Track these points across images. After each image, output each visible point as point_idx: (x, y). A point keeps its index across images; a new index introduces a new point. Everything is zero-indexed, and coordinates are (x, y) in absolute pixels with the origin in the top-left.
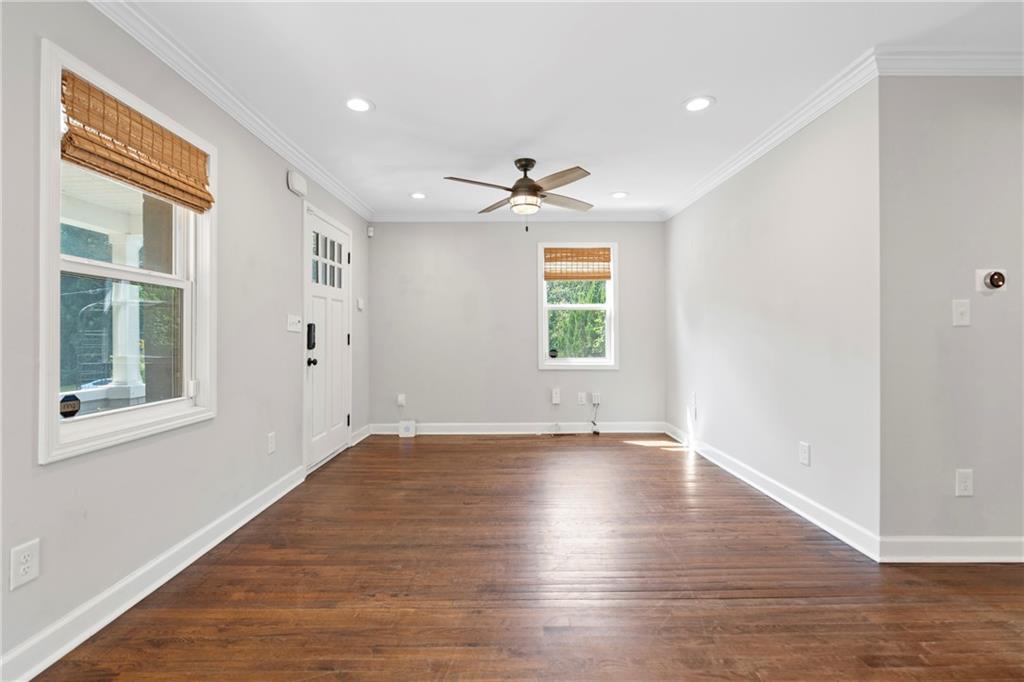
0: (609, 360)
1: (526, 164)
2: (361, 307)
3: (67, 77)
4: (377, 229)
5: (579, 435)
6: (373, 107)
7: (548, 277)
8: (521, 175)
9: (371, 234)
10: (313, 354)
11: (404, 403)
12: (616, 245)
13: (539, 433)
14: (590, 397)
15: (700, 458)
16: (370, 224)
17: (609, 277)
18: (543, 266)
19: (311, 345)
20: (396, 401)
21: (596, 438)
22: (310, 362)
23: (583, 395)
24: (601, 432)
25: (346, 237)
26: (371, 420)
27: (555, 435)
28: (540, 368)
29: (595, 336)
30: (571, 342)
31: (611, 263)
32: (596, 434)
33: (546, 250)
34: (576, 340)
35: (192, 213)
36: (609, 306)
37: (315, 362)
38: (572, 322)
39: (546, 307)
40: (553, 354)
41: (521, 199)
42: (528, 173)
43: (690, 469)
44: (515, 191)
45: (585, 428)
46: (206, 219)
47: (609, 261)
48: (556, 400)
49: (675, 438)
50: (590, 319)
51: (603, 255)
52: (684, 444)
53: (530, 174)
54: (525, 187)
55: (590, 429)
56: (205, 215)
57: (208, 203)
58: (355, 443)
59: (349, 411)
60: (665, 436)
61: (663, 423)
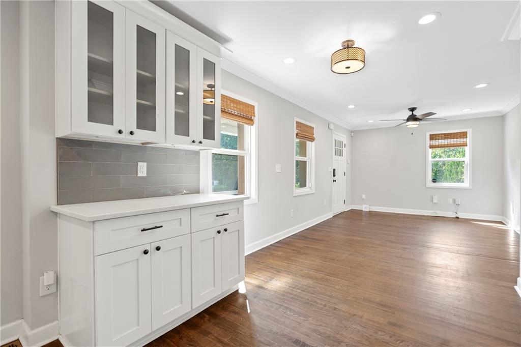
0: (466, 184)
1: (413, 110)
2: (349, 162)
3: (297, 122)
4: (355, 134)
5: (447, 217)
6: (356, 106)
7: (432, 147)
8: (410, 113)
9: (352, 135)
10: (335, 178)
11: (365, 198)
12: (471, 129)
13: (426, 215)
14: (454, 201)
16: (352, 132)
17: (467, 145)
18: (429, 143)
19: (334, 176)
20: (362, 197)
21: (457, 219)
22: (334, 181)
23: (450, 201)
24: (460, 217)
25: (344, 138)
26: (352, 204)
27: (434, 216)
28: (427, 186)
29: (462, 173)
30: (450, 176)
31: (468, 139)
32: (458, 218)
33: (430, 135)
34: (453, 175)
35: (310, 142)
36: (467, 159)
37: (335, 181)
39: (430, 160)
40: (434, 181)
41: (410, 123)
42: (414, 112)
43: (511, 239)
44: (408, 120)
45: (452, 215)
47: (466, 138)
48: (434, 202)
49: (505, 223)
51: (464, 135)
52: (509, 226)
53: (415, 113)
54: (413, 118)
55: (454, 215)
56: (313, 142)
57: (314, 139)
58: (346, 210)
59: (345, 199)
60: (501, 223)
61: (501, 217)
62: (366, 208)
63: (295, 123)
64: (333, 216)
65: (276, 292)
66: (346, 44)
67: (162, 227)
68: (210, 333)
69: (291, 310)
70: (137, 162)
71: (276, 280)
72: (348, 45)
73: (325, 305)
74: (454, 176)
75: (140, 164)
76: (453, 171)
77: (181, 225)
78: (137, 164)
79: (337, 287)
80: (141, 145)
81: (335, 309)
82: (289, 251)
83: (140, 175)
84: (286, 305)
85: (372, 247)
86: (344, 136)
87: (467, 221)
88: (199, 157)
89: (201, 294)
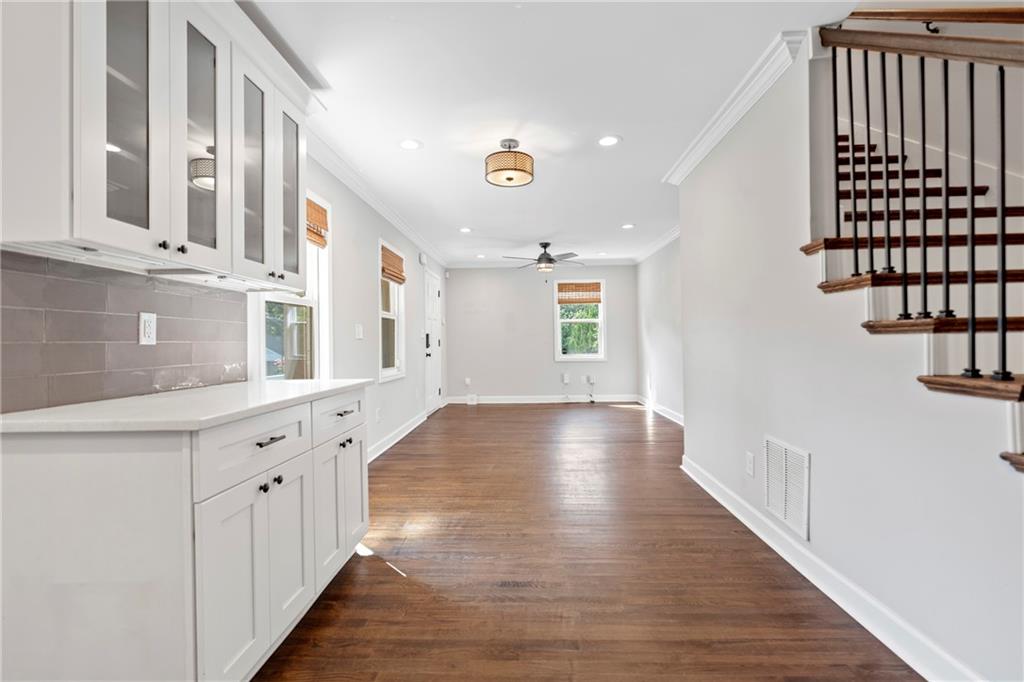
0: (601, 355)
1: (545, 246)
2: (444, 322)
3: (383, 248)
4: (453, 273)
5: (582, 403)
6: (472, 230)
7: (560, 302)
8: (542, 250)
9: (447, 276)
10: (429, 351)
11: (469, 383)
12: (604, 280)
14: (588, 380)
15: (655, 413)
16: (447, 270)
17: (600, 302)
18: (557, 295)
19: (428, 346)
20: (464, 382)
21: (592, 404)
22: (427, 355)
23: (584, 379)
24: (596, 401)
26: (449, 395)
27: (565, 403)
28: (556, 359)
29: (594, 340)
30: (578, 344)
31: (601, 293)
32: (592, 402)
33: (559, 285)
34: (581, 342)
35: (396, 285)
36: (600, 320)
37: (429, 355)
38: (579, 330)
39: (559, 322)
40: (565, 351)
41: (543, 265)
43: (650, 421)
44: (540, 260)
45: (586, 399)
46: (402, 287)
47: (600, 291)
48: (566, 381)
49: (641, 403)
50: (590, 328)
51: (596, 287)
52: (646, 406)
53: (548, 250)
54: (546, 259)
55: (587, 399)
56: (402, 286)
57: (404, 280)
58: (442, 406)
59: (440, 386)
60: (637, 403)
61: (636, 396)
62: (472, 400)
63: (380, 249)
64: (428, 418)
65: (424, 539)
66: (507, 144)
67: (284, 437)
68: (365, 621)
69: (467, 553)
70: (139, 313)
71: (411, 523)
72: (510, 146)
73: (509, 535)
74: (584, 343)
75: (144, 316)
76: (582, 337)
77: (300, 435)
78: (139, 317)
79: (508, 510)
80: (146, 274)
81: (524, 535)
82: (396, 479)
83: (144, 341)
84: (455, 550)
85: (516, 453)
86: (437, 276)
87: (605, 405)
88: (246, 305)
89: (325, 563)
